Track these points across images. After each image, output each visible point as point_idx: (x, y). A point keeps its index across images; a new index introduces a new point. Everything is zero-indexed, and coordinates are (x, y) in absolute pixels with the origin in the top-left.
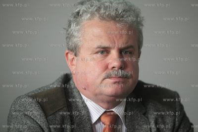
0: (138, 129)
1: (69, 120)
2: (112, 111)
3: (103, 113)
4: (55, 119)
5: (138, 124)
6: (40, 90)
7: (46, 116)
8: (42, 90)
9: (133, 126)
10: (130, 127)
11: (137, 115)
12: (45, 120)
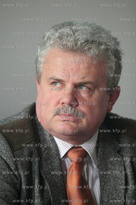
0: (111, 169)
1: (37, 155)
2: (81, 147)
3: (71, 149)
4: (22, 155)
5: (111, 163)
6: (5, 121)
7: (13, 150)
8: (8, 121)
9: (106, 165)
10: (102, 167)
11: (111, 153)
12: (11, 155)
